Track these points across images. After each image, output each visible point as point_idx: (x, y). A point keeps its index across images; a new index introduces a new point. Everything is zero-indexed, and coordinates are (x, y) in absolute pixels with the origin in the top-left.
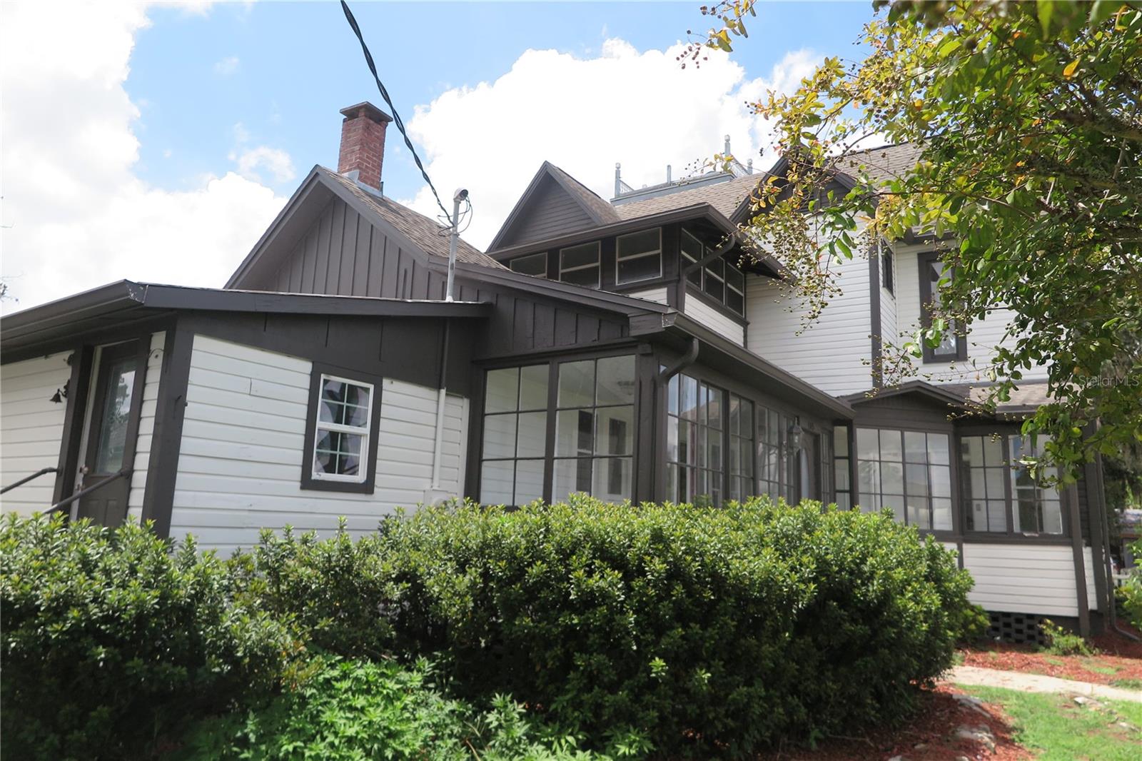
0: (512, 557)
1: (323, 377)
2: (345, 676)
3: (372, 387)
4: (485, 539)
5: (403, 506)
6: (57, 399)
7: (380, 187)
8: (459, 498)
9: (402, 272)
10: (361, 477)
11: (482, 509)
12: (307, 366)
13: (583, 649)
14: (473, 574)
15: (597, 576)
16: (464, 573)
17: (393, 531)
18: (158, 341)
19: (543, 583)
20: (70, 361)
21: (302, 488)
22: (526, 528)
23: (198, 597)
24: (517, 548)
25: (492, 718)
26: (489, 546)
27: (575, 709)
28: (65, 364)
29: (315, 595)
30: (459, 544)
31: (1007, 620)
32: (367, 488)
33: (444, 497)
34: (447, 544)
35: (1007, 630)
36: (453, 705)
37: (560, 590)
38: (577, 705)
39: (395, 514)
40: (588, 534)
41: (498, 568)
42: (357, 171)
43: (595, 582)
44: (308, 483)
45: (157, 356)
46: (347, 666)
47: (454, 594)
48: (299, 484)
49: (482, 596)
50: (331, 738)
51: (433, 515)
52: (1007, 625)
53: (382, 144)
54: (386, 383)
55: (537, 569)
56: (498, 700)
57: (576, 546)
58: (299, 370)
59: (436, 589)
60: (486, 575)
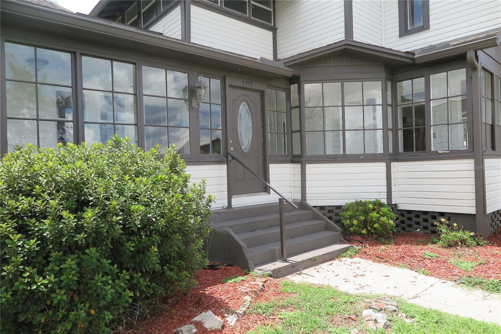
31: (425, 217)
35: (425, 224)
52: (426, 220)
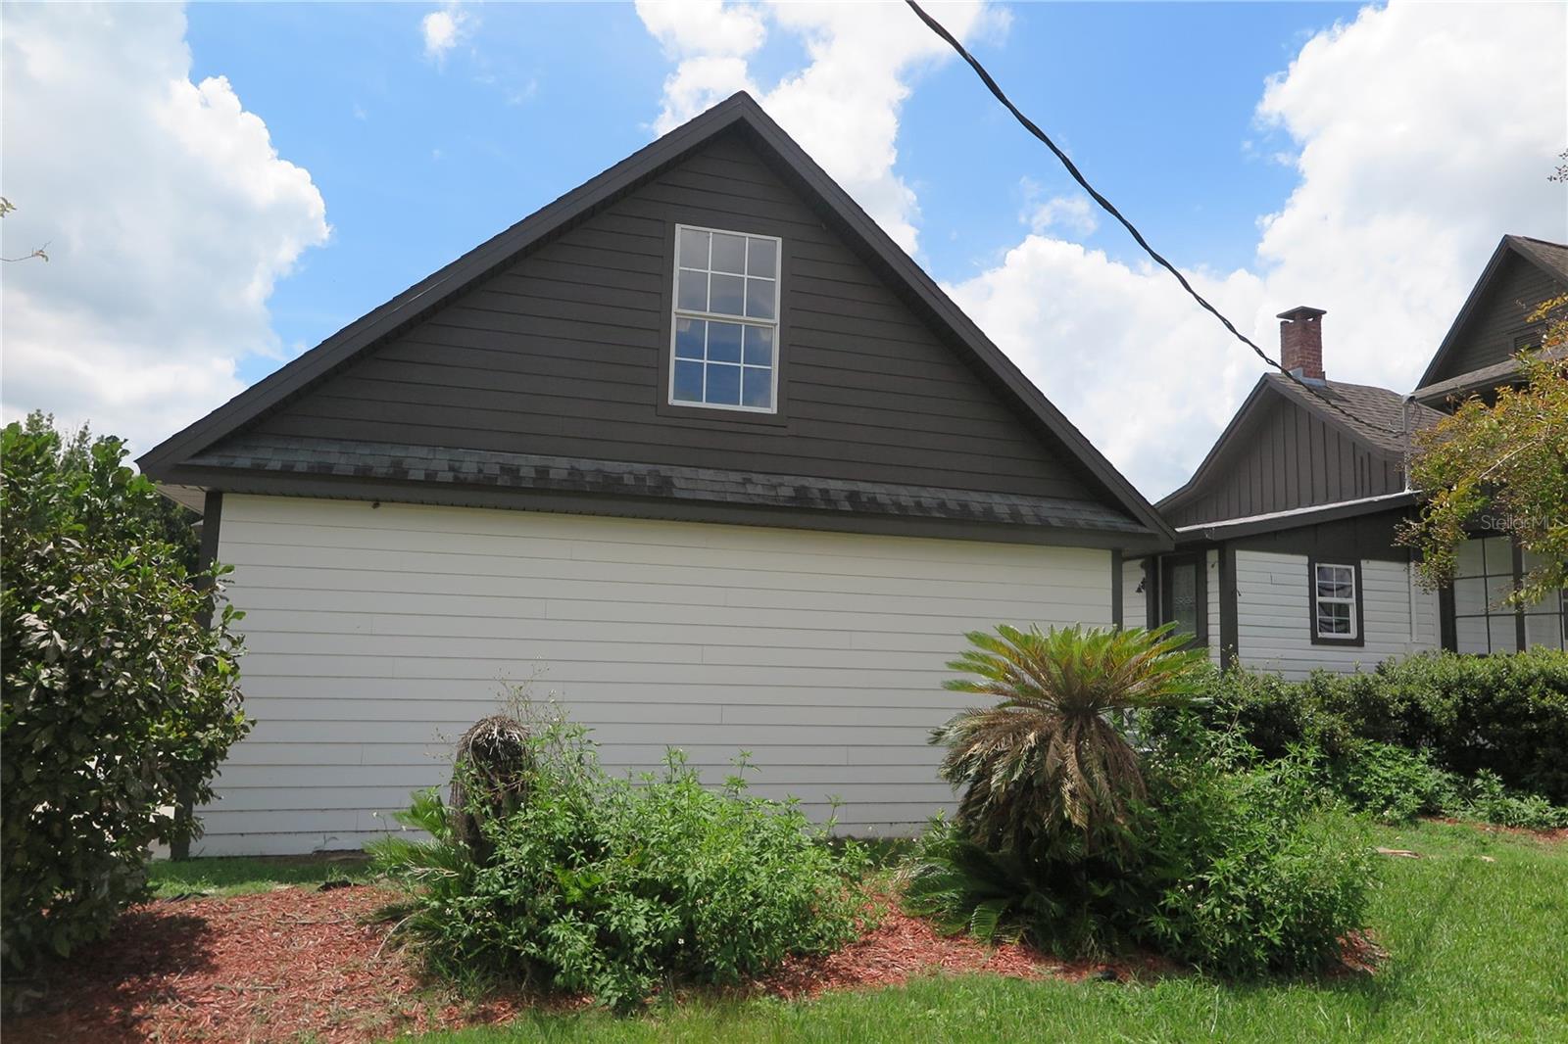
0: (1483, 687)
1: (1317, 565)
2: (1377, 750)
3: (1353, 568)
4: (1461, 676)
5: (1393, 655)
6: (1139, 591)
7: (1322, 375)
8: (1438, 649)
9: (1358, 459)
10: (1353, 634)
11: (1459, 657)
12: (1305, 559)
13: (1543, 745)
14: (1455, 697)
15: (1548, 698)
16: (1448, 697)
17: (1389, 672)
18: (1213, 556)
19: (1507, 702)
20: (1142, 566)
21: (1313, 643)
22: (1492, 668)
23: (1293, 701)
24: (1486, 681)
25: (1478, 782)
26: (1465, 680)
27: (1540, 782)
28: (1139, 568)
29: (1349, 706)
30: (1442, 679)
32: (1359, 642)
33: (1424, 648)
34: (1433, 680)
36: (1450, 776)
37: (1521, 708)
38: (1543, 779)
39: (1387, 661)
40: (1542, 672)
41: (1473, 693)
42: (1301, 369)
43: (1547, 702)
44: (1316, 640)
45: (1213, 566)
46: (1377, 745)
47: (1443, 710)
48: (1310, 641)
49: (1464, 713)
50: (1376, 777)
51: (1418, 662)
53: (1320, 338)
54: (1363, 563)
55: (1502, 694)
56: (1481, 771)
57: (1531, 680)
58: (1299, 563)
59: (1429, 707)
60: (1465, 699)
